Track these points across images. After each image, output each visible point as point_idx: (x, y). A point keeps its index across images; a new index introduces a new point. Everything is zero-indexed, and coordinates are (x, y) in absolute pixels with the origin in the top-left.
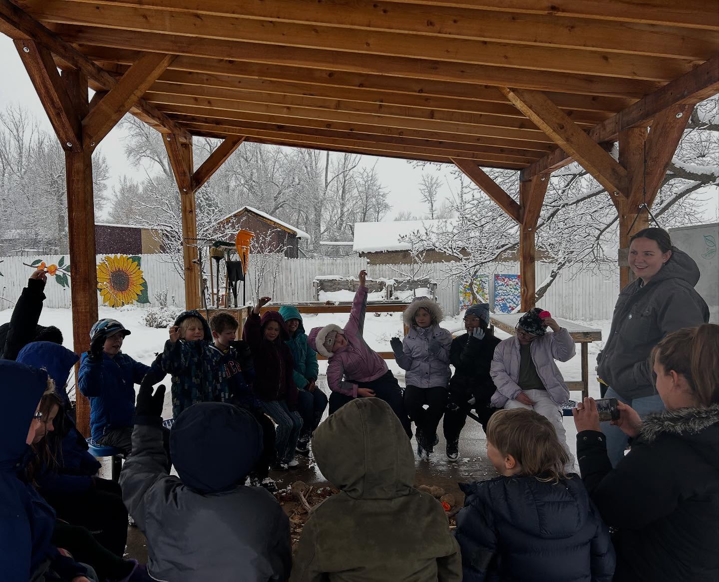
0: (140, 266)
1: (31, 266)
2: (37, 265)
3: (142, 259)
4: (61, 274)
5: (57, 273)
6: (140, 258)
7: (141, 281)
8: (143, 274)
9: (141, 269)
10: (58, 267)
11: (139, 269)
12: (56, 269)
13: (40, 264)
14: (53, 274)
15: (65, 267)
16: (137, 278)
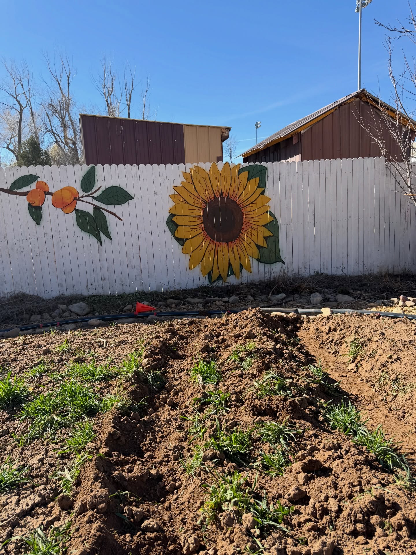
0: (264, 186)
1: (10, 191)
2: (25, 189)
3: (269, 173)
4: (90, 209)
5: (80, 206)
6: (265, 169)
7: (268, 219)
8: (271, 203)
9: (266, 194)
10: (81, 193)
11: (263, 193)
12: (77, 198)
13: (32, 187)
14: (68, 209)
15: (100, 192)
16: (260, 211)
